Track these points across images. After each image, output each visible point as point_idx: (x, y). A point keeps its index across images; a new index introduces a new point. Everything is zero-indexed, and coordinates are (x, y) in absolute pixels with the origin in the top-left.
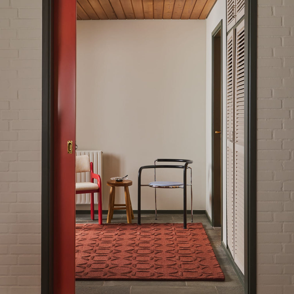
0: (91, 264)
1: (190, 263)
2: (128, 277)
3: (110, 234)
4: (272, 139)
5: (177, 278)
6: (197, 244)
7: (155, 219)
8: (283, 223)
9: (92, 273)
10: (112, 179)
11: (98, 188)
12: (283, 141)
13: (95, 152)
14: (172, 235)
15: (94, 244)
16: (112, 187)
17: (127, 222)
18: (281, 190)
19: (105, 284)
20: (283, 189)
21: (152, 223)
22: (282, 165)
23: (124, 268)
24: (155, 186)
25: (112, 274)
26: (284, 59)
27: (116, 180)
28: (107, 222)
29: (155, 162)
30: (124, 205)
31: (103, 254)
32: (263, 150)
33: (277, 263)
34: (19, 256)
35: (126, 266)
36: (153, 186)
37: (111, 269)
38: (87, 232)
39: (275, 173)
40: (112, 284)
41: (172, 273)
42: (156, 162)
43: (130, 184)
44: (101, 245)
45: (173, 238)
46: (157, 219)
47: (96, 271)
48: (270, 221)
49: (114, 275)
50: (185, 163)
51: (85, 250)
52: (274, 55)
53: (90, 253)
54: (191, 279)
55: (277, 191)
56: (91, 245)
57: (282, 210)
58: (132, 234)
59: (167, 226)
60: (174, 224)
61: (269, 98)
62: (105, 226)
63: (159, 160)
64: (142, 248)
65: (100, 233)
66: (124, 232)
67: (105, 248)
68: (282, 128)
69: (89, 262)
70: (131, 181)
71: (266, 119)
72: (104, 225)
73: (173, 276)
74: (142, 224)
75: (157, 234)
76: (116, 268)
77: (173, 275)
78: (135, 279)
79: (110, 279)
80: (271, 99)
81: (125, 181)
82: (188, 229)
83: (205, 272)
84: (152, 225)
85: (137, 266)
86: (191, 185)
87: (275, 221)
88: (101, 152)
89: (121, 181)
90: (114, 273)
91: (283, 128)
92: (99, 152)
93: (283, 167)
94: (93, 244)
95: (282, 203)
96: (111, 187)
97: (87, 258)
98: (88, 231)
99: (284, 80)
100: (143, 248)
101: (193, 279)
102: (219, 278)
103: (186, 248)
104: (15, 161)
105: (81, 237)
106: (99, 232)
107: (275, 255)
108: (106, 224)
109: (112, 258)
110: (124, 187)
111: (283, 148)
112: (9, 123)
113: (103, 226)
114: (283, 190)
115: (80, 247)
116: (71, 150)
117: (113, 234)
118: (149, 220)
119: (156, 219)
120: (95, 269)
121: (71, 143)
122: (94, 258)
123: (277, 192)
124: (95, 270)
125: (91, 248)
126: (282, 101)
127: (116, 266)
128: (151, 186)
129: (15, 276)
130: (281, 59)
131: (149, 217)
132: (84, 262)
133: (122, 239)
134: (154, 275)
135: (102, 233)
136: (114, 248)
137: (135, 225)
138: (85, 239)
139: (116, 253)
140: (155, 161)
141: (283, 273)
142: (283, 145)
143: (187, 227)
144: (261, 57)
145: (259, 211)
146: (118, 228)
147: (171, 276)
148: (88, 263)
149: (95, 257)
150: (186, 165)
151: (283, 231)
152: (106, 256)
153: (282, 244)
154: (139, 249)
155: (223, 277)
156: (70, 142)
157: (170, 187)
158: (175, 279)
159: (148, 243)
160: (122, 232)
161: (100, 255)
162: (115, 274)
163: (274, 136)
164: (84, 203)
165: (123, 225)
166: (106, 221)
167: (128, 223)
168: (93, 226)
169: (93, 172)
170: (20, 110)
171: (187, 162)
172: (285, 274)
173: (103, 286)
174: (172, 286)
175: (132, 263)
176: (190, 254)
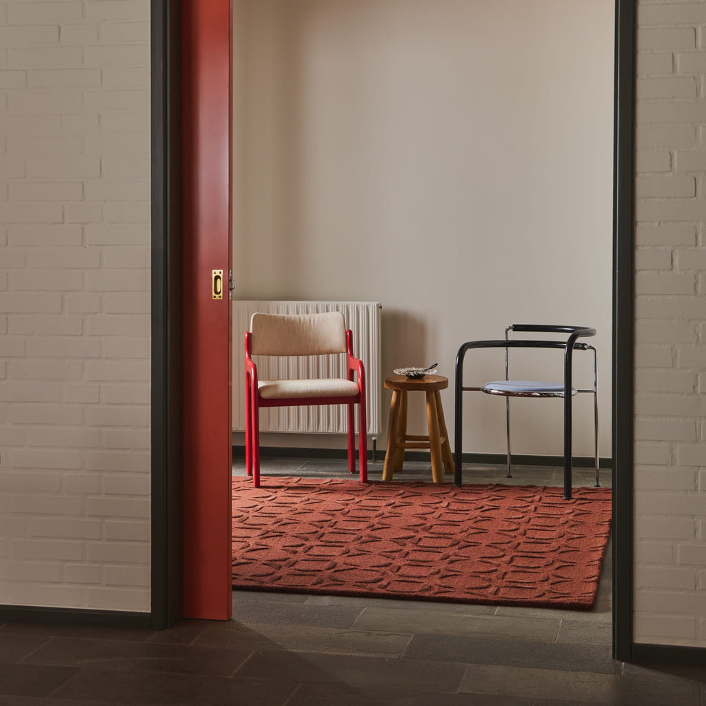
0: (297, 561)
1: (532, 570)
2: (365, 591)
3: (375, 503)
4: (672, 269)
5: (480, 598)
6: (573, 534)
7: (506, 476)
8: (699, 470)
9: (291, 578)
10: (396, 372)
11: (357, 393)
12: (699, 276)
13: (362, 304)
14: (523, 512)
15: (327, 521)
16: (395, 390)
17: (432, 480)
18: (694, 391)
19: (311, 601)
20: (699, 389)
21: (491, 485)
22: (695, 332)
23: (369, 573)
24: (496, 392)
25: (335, 582)
26: (702, 79)
27: (407, 376)
28: (384, 478)
29: (506, 333)
30: (426, 438)
31: (336, 542)
32: (651, 295)
33: (683, 565)
34: (106, 521)
35: (375, 569)
36: (492, 391)
37: (338, 573)
38: (323, 497)
39: (679, 351)
40: (326, 601)
41: (473, 588)
42: (511, 331)
43: (444, 384)
44: (342, 525)
45: (523, 517)
46: (513, 476)
47: (301, 575)
48: (666, 465)
49: (337, 585)
50: (570, 334)
51: (299, 532)
52: (678, 68)
53: (307, 540)
54: (512, 601)
55: (683, 394)
56: (317, 523)
57: (696, 441)
58: (428, 506)
59: (526, 492)
60: (545, 488)
61: (665, 172)
62: (373, 486)
63: (517, 328)
64: (434, 536)
65: (353, 499)
66: (412, 500)
67: (347, 532)
68: (696, 244)
69: (293, 558)
70: (444, 377)
71: (656, 224)
72: (371, 483)
73: (473, 594)
74: (465, 485)
75: (488, 508)
76: (351, 572)
77: (474, 591)
78: (381, 594)
79: (324, 591)
80: (670, 174)
81: (427, 379)
82: (574, 500)
83: (553, 591)
84: (489, 487)
85: (401, 571)
86: (595, 393)
87: (678, 464)
88: (378, 305)
89: (420, 377)
90: (339, 581)
91: (700, 244)
92: (373, 305)
93: (698, 337)
94: (324, 521)
95: (696, 423)
96: (394, 392)
97: (293, 549)
98: (328, 494)
99: (701, 128)
100: (437, 536)
101: (517, 602)
102: (579, 604)
103: (544, 539)
104: (96, 312)
105: (304, 507)
106: (352, 497)
107: (679, 545)
108: (378, 483)
109: (351, 552)
110: (425, 392)
111: (699, 292)
112: (83, 229)
113: (368, 485)
114: (699, 391)
115: (289, 526)
116: (220, 292)
117: (383, 503)
118: (490, 477)
119: (509, 477)
120: (300, 570)
121: (221, 275)
122: (311, 550)
123: (684, 396)
124: (300, 573)
125: (315, 529)
126: (697, 180)
127: (352, 567)
128: (486, 392)
129: (97, 565)
130: (694, 78)
131: (494, 471)
132: (284, 555)
133: (398, 515)
134: (430, 588)
135: (358, 500)
136: (368, 531)
137: (447, 486)
138: (311, 511)
139: (367, 542)
140: (507, 330)
141: (697, 588)
142: (700, 284)
143: (575, 496)
144: (645, 76)
145: (640, 440)
146: (402, 492)
147: (468, 593)
148: (292, 560)
149: (314, 548)
150: (573, 339)
151: (699, 488)
152: (341, 546)
153: (695, 519)
154: (426, 537)
155: (589, 601)
156: (218, 274)
157: (533, 394)
158: (473, 600)
159: (456, 525)
160: (407, 500)
161: (328, 544)
162: (342, 583)
163: (676, 262)
164: (326, 431)
165: (419, 485)
166: (382, 476)
167: (435, 481)
168: (344, 485)
169: (352, 354)
170: (105, 201)
171: (576, 332)
172: (702, 590)
173: (305, 603)
174: (460, 612)
175: (392, 563)
176: (544, 552)
